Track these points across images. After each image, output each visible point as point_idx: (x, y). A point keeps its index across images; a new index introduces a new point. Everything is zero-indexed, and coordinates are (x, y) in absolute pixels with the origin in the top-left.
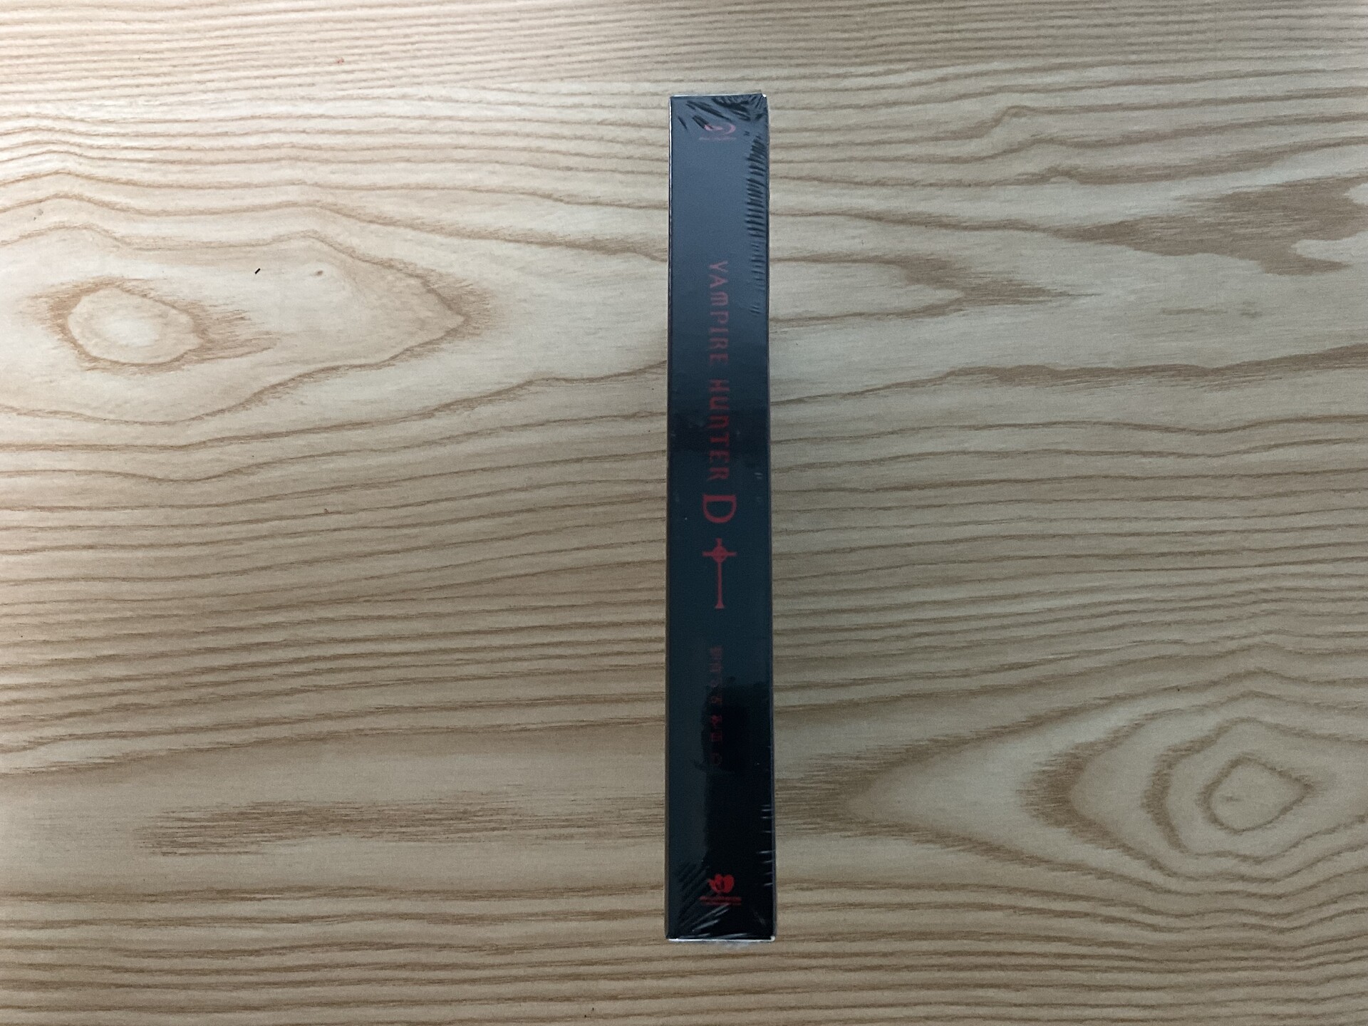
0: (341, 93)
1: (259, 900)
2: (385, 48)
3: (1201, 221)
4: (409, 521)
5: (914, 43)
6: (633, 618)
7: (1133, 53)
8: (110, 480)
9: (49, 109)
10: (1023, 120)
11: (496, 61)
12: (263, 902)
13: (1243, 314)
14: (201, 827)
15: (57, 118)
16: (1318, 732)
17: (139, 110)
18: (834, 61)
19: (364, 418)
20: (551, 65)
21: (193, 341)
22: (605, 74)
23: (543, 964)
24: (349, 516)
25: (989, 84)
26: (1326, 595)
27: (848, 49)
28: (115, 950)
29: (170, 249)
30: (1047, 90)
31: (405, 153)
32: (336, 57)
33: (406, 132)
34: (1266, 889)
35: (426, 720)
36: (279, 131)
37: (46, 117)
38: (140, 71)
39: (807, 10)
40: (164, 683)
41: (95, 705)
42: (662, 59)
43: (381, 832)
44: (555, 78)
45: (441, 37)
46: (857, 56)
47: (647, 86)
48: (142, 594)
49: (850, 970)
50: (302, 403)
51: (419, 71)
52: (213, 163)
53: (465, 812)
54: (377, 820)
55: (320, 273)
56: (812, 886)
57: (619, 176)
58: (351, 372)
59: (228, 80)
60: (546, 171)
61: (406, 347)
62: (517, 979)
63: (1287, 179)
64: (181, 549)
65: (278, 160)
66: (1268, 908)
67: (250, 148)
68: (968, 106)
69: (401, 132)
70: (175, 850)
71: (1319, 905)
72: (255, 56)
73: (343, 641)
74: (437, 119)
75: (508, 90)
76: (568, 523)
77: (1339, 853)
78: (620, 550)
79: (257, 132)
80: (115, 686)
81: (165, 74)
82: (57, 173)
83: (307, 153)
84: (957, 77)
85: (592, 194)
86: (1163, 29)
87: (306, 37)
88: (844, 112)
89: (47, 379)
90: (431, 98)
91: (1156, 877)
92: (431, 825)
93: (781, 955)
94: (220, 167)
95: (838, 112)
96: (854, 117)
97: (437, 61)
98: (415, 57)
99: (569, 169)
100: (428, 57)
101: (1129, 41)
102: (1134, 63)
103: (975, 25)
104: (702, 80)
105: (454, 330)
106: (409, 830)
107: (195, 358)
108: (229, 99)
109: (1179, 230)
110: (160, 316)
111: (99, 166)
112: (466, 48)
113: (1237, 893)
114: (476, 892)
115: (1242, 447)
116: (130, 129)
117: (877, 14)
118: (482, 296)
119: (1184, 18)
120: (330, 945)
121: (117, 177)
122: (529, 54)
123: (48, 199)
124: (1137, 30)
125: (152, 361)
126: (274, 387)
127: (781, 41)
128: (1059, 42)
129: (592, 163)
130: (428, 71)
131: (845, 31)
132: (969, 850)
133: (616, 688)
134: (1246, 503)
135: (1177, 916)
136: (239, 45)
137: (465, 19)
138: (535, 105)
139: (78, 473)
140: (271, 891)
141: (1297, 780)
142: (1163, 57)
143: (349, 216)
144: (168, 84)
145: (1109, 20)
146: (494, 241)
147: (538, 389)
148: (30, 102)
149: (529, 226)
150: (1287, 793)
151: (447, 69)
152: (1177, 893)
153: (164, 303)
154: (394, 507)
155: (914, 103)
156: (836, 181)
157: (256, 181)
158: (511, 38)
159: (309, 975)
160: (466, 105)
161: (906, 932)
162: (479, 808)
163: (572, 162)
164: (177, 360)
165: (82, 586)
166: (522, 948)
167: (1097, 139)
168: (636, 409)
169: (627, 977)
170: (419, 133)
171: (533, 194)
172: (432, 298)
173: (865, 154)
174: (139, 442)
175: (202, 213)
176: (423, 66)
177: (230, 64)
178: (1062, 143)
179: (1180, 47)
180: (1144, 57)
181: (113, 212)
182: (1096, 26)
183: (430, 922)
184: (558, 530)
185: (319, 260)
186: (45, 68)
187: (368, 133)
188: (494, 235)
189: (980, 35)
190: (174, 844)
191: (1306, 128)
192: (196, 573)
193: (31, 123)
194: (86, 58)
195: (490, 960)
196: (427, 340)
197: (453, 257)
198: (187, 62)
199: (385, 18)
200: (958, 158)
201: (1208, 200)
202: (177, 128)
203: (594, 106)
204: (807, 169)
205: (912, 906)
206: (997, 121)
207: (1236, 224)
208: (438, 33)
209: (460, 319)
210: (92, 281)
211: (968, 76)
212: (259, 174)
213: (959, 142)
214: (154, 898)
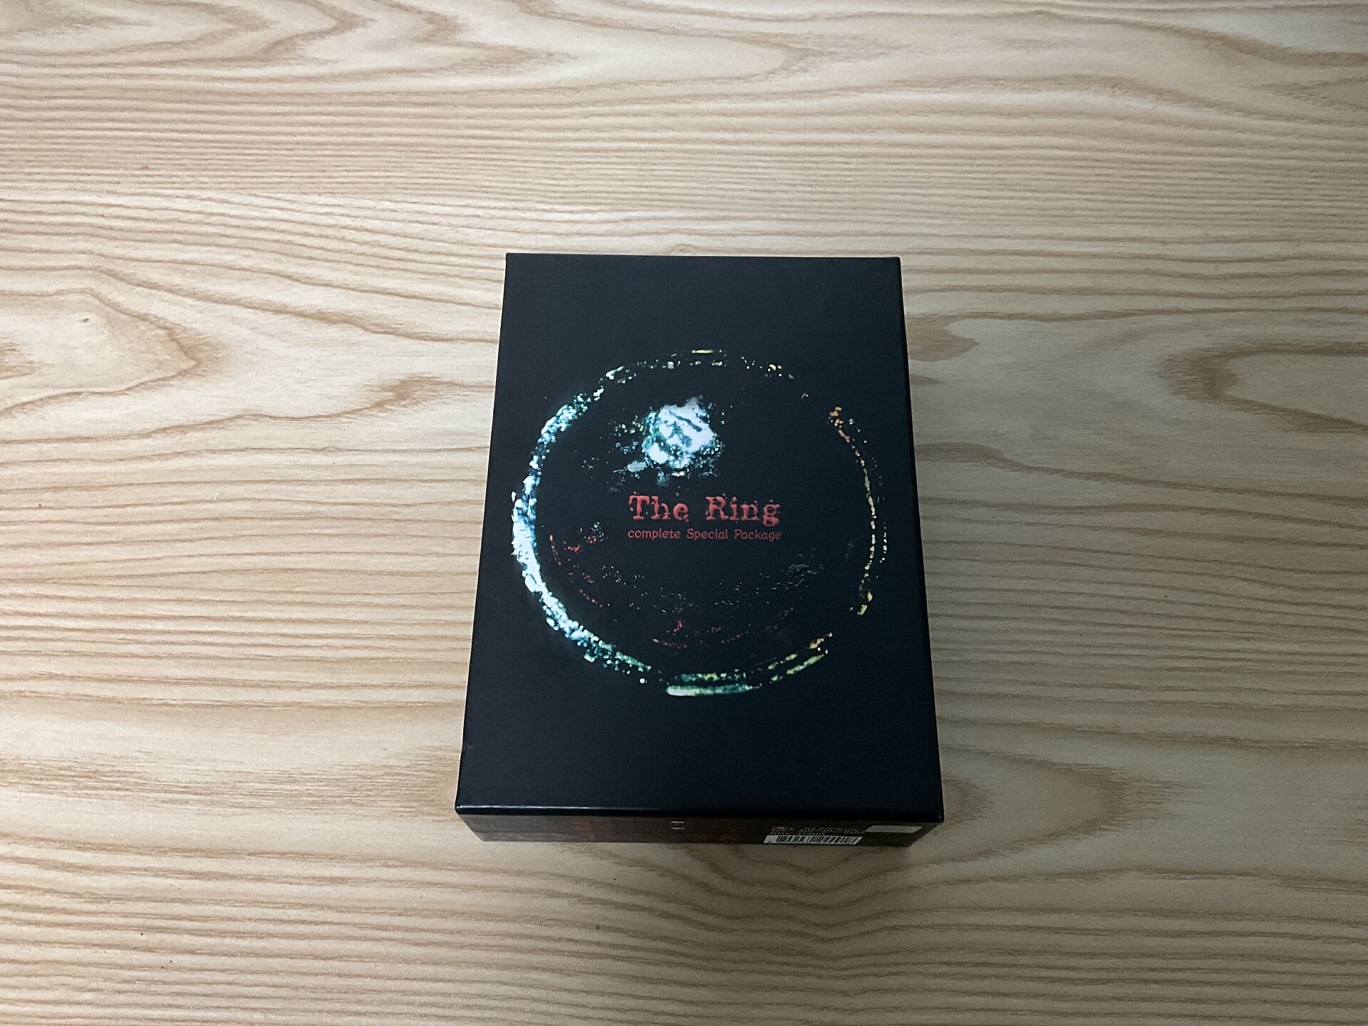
2: (181, 162)
4: (106, 520)
5: (609, 193)
6: (285, 616)
7: (784, 212)
19: (91, 435)
22: (356, 193)
24: (58, 512)
25: (665, 226)
27: (555, 192)
31: (180, 237)
35: (81, 688)
36: (83, 214)
43: (15, 783)
44: (314, 193)
45: (229, 157)
46: (561, 198)
49: (417, 944)
50: (43, 419)
52: (23, 233)
53: (96, 772)
54: (17, 771)
55: (86, 320)
57: (351, 267)
58: (91, 398)
61: (140, 381)
62: (108, 927)
65: (75, 234)
69: (180, 222)
73: (27, 614)
74: (211, 214)
76: (245, 532)
78: (286, 558)
84: (640, 219)
85: (325, 279)
86: (812, 197)
87: (122, 149)
88: (544, 236)
90: (210, 199)
92: (62, 781)
94: (28, 236)
95: (539, 236)
98: (205, 170)
99: (311, 258)
100: (216, 170)
103: (659, 183)
105: (186, 371)
106: (43, 783)
117: (582, 169)
118: (215, 347)
124: (789, 196)
126: (24, 404)
128: (724, 200)
129: (330, 256)
131: (555, 179)
133: (256, 675)
136: (67, 151)
138: (294, 210)
142: (808, 217)
143: (122, 280)
145: (767, 188)
146: (235, 307)
147: (246, 422)
149: (268, 297)
151: (228, 179)
154: (99, 507)
162: (108, 769)
166: (119, 899)
168: (326, 445)
169: (208, 933)
170: (195, 223)
172: (174, 345)
176: (210, 176)
180: (793, 216)
183: (41, 867)
184: (235, 537)
185: (89, 311)
187: (154, 220)
188: (236, 302)
195: (88, 907)
196: (160, 376)
197: (199, 316)
199: (189, 141)
203: (342, 215)
208: (228, 154)
209: (193, 363)
211: (646, 219)
212: (57, 243)
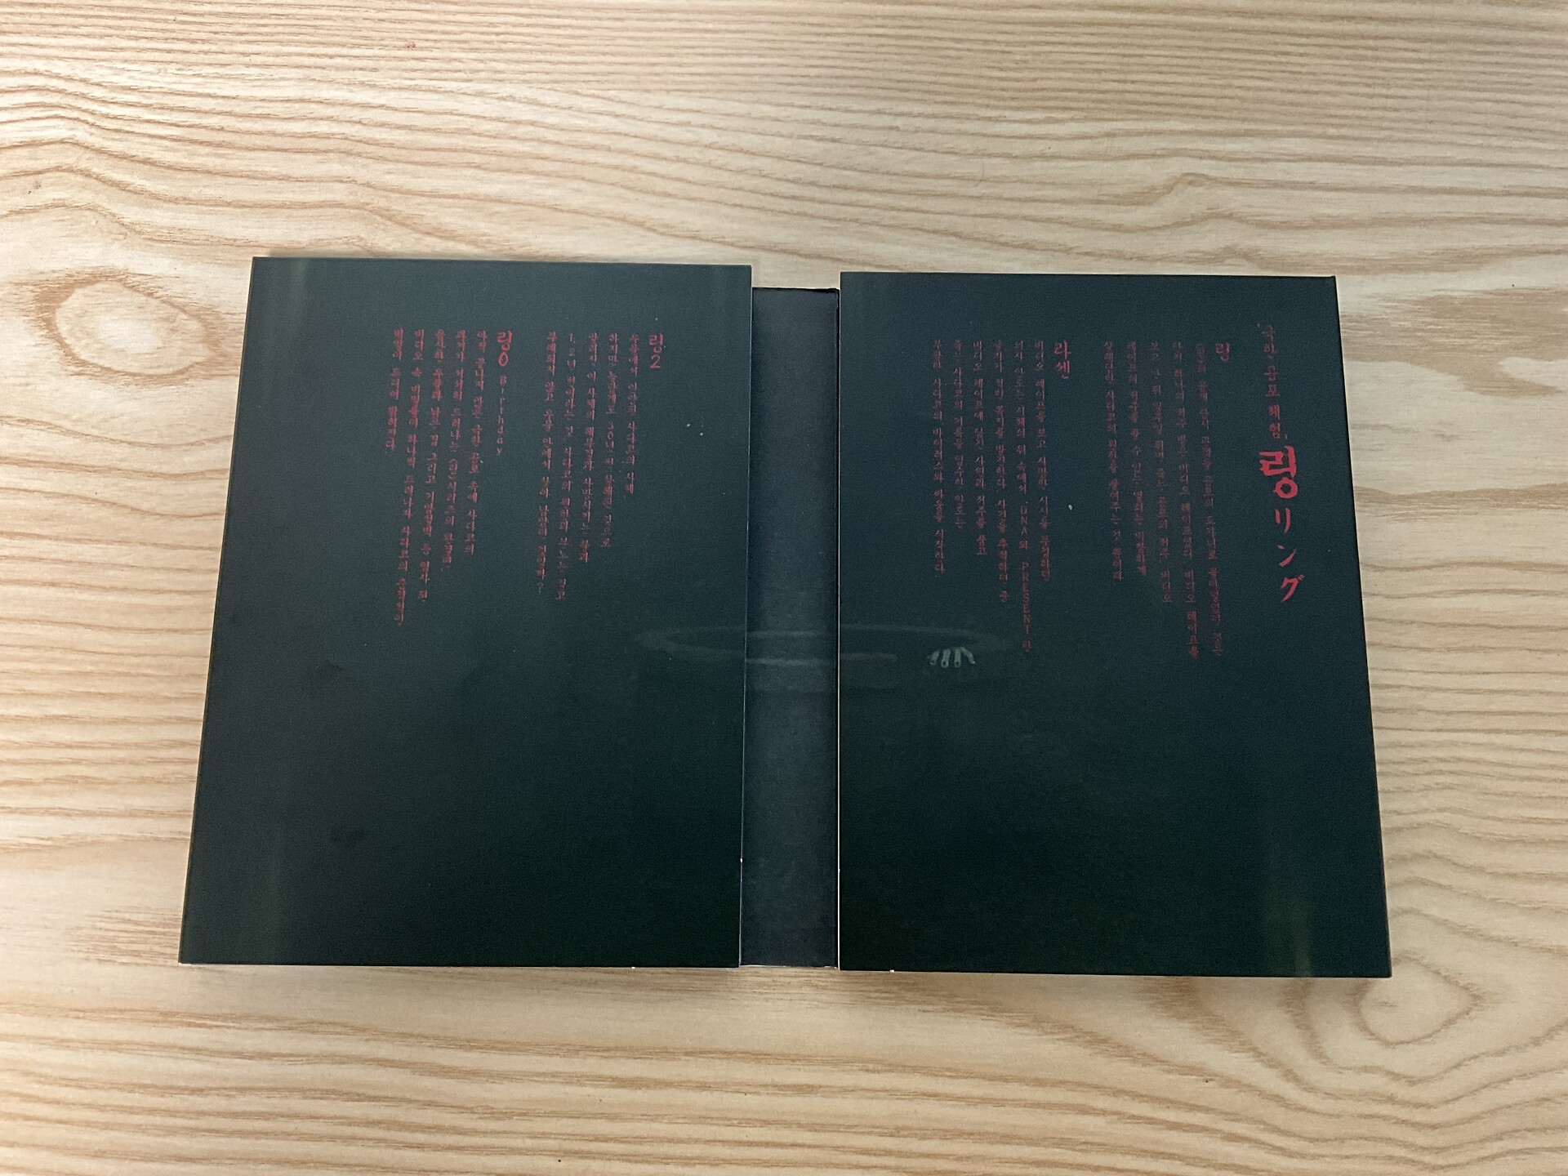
0: (409, 83)
1: (210, 1027)
3: (1396, 324)
8: (85, 508)
9: (61, 68)
10: (1200, 190)
11: (593, 63)
12: (215, 1030)
13: (1437, 436)
14: (149, 932)
15: (70, 79)
16: (1494, 933)
17: (167, 79)
18: (986, 101)
20: (657, 74)
21: (202, 353)
23: (545, 1135)
26: (1513, 772)
28: (27, 1074)
29: (187, 243)
30: (1230, 159)
32: (406, 40)
33: (480, 135)
34: (1419, 1116)
37: (58, 76)
38: (174, 35)
39: (960, 41)
40: (121, 754)
41: (36, 774)
42: (789, 80)
47: (767, 110)
48: (108, 645)
51: (500, 66)
56: (879, 1067)
59: (277, 55)
60: (640, 196)
63: (1498, 287)
64: (160, 596)
66: (1420, 1139)
67: (293, 136)
68: (1136, 167)
70: (114, 958)
71: (1481, 1141)
72: (312, 30)
75: (604, 98)
77: (1508, 1080)
79: (303, 118)
80: (63, 754)
81: (203, 41)
82: (62, 142)
83: (360, 147)
89: (23, 381)
91: (1290, 1091)
93: (836, 1148)
96: (1006, 168)
97: (524, 56)
101: (1326, 111)
102: (1331, 137)
104: (831, 109)
107: (203, 373)
108: (276, 77)
109: (1369, 332)
110: (166, 320)
111: (114, 139)
112: (560, 45)
113: (1384, 1118)
114: (474, 1041)
115: (1426, 589)
116: (155, 100)
119: (1391, 92)
120: (292, 1090)
121: (134, 153)
122: (633, 59)
123: (48, 170)
125: (151, 372)
127: (928, 73)
130: (513, 66)
132: (1072, 1040)
134: (1424, 655)
135: (1312, 1140)
137: (561, 13)
139: (49, 495)
140: (225, 1018)
141: (1466, 988)
144: (206, 53)
148: (39, 57)
150: (1453, 1003)
152: (1313, 1112)
153: (172, 305)
155: (1074, 159)
156: (977, 239)
157: (297, 173)
158: (614, 38)
159: (259, 1125)
160: (554, 110)
161: (988, 1133)
163: (671, 187)
164: (181, 372)
165: (37, 631)
167: (1281, 219)
171: (623, 220)
173: (1013, 212)
174: (123, 465)
175: (229, 204)
177: (281, 37)
178: (1241, 220)
179: (1385, 124)
181: (124, 193)
182: (1290, 91)
186: (62, 20)
189: (1157, 89)
190: (113, 950)
191: (1523, 230)
192: (176, 626)
193: (39, 81)
194: (110, 13)
198: (231, 29)
200: (1120, 226)
201: (1405, 301)
202: (210, 104)
204: (945, 222)
205: (999, 1103)
206: (1169, 188)
207: (1435, 331)
210: (90, 271)
213: (1122, 208)
214: (81, 1014)
